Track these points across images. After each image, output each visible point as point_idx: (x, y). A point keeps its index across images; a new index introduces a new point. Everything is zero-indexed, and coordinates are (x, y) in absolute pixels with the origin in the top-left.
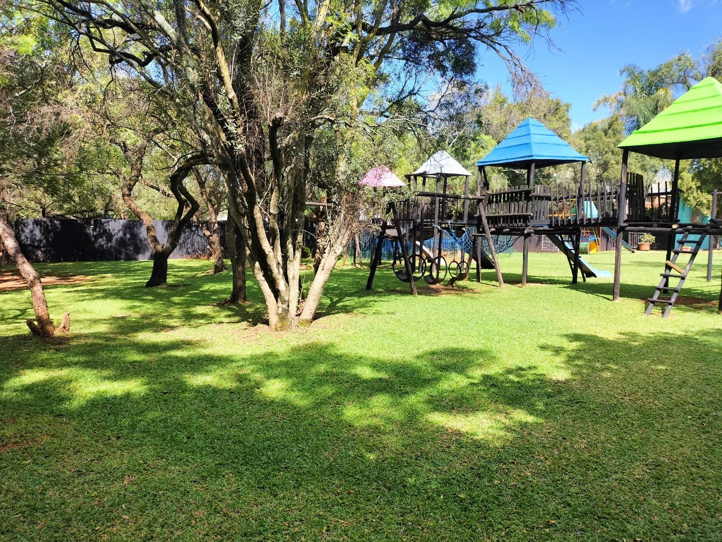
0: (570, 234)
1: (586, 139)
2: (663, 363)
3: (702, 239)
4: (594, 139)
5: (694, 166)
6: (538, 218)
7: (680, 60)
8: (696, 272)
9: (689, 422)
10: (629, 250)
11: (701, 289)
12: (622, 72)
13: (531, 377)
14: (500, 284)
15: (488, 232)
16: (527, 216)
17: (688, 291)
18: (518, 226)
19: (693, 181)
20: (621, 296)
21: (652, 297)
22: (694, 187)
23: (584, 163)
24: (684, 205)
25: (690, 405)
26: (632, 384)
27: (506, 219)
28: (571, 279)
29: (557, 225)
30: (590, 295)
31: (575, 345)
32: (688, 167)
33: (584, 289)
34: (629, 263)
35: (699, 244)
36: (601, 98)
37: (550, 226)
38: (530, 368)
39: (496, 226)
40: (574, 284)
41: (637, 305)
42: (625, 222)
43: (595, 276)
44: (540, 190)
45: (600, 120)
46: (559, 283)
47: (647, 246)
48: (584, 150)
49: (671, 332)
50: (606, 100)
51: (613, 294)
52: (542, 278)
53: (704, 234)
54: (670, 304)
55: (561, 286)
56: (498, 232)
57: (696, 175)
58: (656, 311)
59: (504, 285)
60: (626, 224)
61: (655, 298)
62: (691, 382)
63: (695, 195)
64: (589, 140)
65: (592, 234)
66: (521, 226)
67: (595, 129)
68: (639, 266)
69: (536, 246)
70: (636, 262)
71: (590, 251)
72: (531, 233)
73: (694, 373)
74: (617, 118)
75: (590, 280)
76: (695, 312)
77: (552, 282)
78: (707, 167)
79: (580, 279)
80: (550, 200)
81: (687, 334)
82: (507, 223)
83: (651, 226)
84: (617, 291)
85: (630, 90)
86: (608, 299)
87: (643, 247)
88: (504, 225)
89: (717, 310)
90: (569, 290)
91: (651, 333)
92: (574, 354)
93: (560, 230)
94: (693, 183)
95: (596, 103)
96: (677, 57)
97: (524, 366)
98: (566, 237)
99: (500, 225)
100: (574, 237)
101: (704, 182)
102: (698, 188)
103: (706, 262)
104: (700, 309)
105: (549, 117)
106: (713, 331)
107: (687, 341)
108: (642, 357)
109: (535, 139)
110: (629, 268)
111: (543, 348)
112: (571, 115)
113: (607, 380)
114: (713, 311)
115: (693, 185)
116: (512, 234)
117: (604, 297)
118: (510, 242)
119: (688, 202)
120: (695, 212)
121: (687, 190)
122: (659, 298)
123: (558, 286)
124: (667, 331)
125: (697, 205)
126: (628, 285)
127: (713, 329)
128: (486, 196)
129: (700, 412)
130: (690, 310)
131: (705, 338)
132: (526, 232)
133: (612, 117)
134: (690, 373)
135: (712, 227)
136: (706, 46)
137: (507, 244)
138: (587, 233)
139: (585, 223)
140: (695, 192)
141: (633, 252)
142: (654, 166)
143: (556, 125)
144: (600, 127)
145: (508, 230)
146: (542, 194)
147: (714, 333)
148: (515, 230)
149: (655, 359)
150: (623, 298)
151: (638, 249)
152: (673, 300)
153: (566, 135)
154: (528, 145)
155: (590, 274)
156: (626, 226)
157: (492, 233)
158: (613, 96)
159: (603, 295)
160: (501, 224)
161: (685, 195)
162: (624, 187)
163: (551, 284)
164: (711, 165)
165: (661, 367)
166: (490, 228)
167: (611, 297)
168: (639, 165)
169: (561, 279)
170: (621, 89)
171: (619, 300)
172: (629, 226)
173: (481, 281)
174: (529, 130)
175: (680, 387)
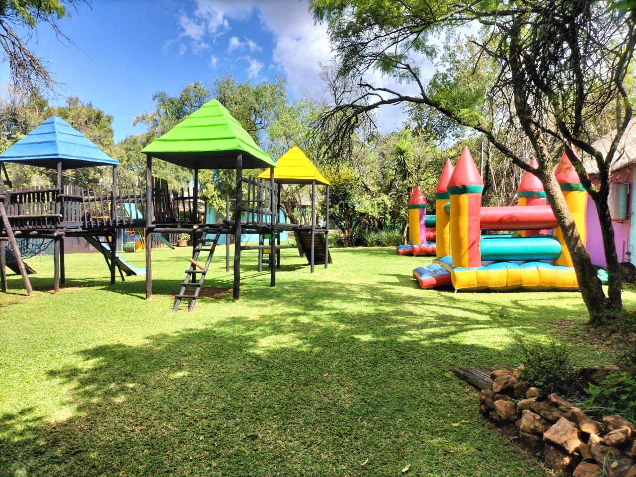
0: (106, 235)
1: (127, 150)
2: (180, 369)
3: (218, 237)
4: (134, 150)
5: (215, 179)
6: (69, 219)
7: (195, 87)
8: (220, 264)
9: (201, 445)
10: (170, 247)
11: (222, 279)
12: (154, 99)
13: (19, 428)
14: (29, 292)
15: (12, 235)
16: (57, 217)
17: (212, 281)
18: (47, 228)
19: (215, 191)
20: (154, 293)
21: (179, 294)
22: (216, 196)
23: (115, 166)
24: (210, 209)
25: (204, 420)
26: (146, 406)
27: (32, 220)
28: (109, 279)
29: (90, 227)
30: (125, 295)
31: (91, 363)
32: (211, 179)
33: (120, 289)
34: (169, 259)
35: (215, 242)
36: (140, 116)
37: (83, 227)
38: (22, 413)
39: (22, 228)
40: (112, 285)
41: (167, 300)
42: (153, 223)
43: (135, 274)
44: (70, 191)
45: (141, 134)
46: (98, 285)
47: (184, 243)
48: (126, 158)
49: (193, 327)
50: (144, 118)
51: (145, 291)
52: (82, 281)
53: (219, 233)
54: (194, 298)
55: (99, 287)
56: (26, 235)
57: (216, 186)
58: (183, 305)
59: (34, 293)
60: (154, 226)
61: (182, 294)
62: (207, 387)
63: (217, 201)
64: (130, 150)
65: (137, 234)
66: (51, 228)
67: (135, 142)
68: (175, 261)
69: (86, 247)
70: (174, 258)
71: (136, 249)
72: (62, 235)
73: (210, 375)
74: (153, 134)
75: (129, 279)
76: (216, 302)
77: (90, 284)
78: (224, 180)
79: (118, 279)
80: (82, 201)
81: (208, 327)
82: (34, 224)
83: (176, 227)
84: (149, 289)
85: (162, 111)
86: (142, 298)
87: (181, 244)
88: (31, 227)
89: (232, 298)
90: (105, 292)
91: (175, 333)
92: (87, 376)
93: (93, 231)
94: (215, 192)
95: (135, 118)
96: (193, 84)
97: (15, 412)
98: (102, 239)
99: (26, 227)
100: (110, 238)
101: (223, 192)
102: (219, 196)
103: (225, 255)
104: (220, 298)
105: (91, 124)
106: (228, 320)
107: (206, 335)
108: (162, 365)
109: (59, 138)
110: (167, 263)
111: (52, 374)
112: (113, 126)
113: (119, 406)
114: (229, 300)
115: (215, 193)
116: (44, 237)
117: (138, 297)
118: (43, 245)
119: (213, 208)
120: (218, 215)
121: (211, 198)
122: (185, 294)
123: (96, 288)
124: (190, 327)
125: (219, 209)
126: (164, 281)
127: (228, 318)
128: (7, 194)
129: (212, 426)
130: (212, 301)
131: (222, 329)
132: (55, 234)
133: (149, 133)
134: (206, 376)
135: (224, 227)
136: (214, 80)
137: (39, 248)
138: (133, 233)
139: (118, 225)
140: (217, 198)
141: (173, 249)
142: (185, 177)
143: (97, 133)
144: (139, 140)
145: (36, 232)
146: (72, 195)
147: (229, 322)
148: (44, 232)
149: (174, 364)
150: (155, 295)
151: (178, 245)
152: (196, 294)
153: (108, 143)
154: (53, 143)
155: (130, 273)
156: (154, 228)
157: (17, 236)
158: (150, 116)
159: (138, 294)
160: (28, 226)
161: (211, 202)
162: (150, 190)
163: (89, 286)
164: (226, 179)
165: (180, 374)
166: (14, 231)
167: (144, 295)
168: (174, 176)
169: (101, 280)
170: (154, 110)
171: (153, 298)
172: (157, 227)
173: (7, 290)
174: (54, 128)
175: (195, 396)
